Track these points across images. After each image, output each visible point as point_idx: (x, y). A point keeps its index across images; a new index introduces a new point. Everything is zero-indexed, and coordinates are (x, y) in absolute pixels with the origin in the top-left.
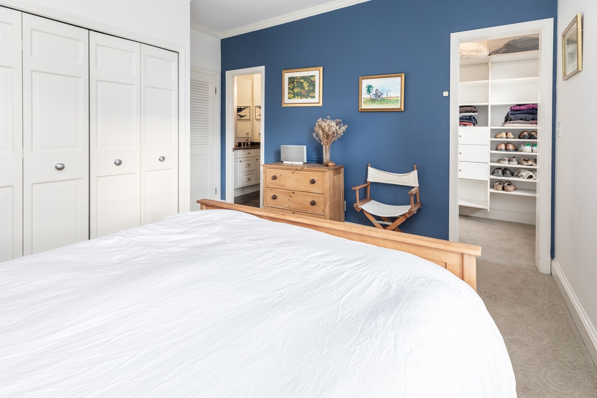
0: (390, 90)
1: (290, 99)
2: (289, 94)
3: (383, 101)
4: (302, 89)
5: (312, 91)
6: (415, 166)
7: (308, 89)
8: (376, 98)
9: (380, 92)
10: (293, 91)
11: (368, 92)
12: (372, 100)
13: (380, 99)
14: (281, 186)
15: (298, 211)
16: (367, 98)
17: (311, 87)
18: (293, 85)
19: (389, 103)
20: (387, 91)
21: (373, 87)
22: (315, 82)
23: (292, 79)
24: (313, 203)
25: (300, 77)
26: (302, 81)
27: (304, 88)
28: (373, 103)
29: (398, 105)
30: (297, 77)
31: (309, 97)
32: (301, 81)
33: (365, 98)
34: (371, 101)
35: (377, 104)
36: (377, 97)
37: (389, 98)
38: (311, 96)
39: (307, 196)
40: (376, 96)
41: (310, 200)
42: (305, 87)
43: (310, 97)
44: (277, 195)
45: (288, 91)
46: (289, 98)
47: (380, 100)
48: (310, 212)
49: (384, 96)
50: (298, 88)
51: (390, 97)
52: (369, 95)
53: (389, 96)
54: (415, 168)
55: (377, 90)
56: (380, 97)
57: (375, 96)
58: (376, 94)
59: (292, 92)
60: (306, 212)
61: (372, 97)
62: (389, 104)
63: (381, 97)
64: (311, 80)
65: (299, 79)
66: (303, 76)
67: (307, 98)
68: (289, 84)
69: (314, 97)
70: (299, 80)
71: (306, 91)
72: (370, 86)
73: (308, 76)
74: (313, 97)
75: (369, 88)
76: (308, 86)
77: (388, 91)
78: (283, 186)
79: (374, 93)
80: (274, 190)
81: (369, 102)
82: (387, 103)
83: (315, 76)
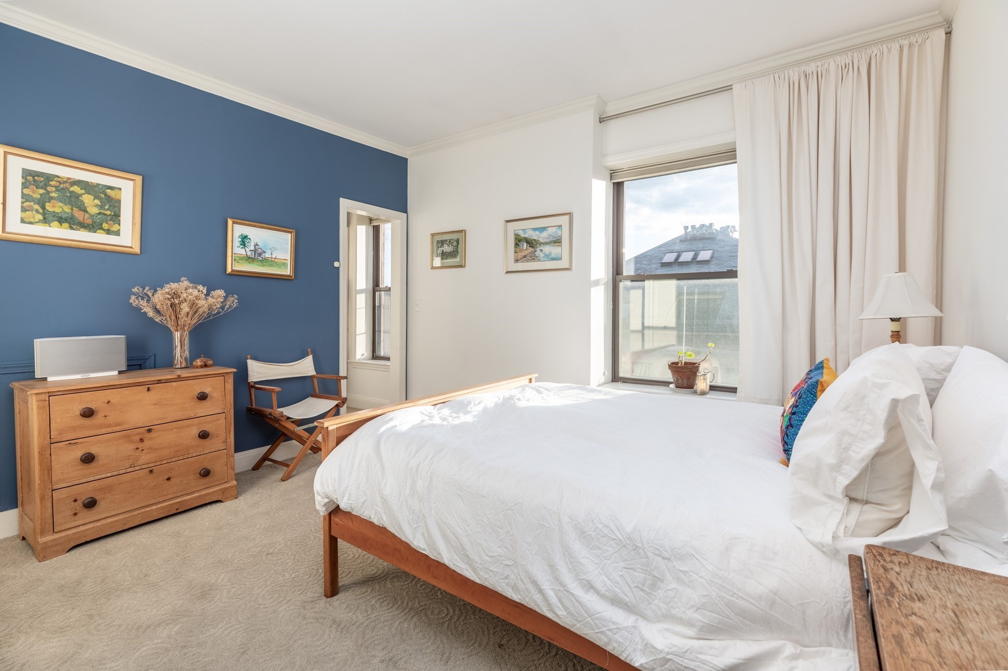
0: (275, 249)
1: (31, 223)
2: (24, 210)
3: (266, 262)
4: (74, 209)
5: (110, 220)
6: (309, 350)
7: (98, 212)
8: (255, 256)
9: (260, 248)
10: (43, 208)
11: (241, 244)
12: (249, 259)
13: (261, 259)
14: (109, 426)
15: (165, 462)
16: (240, 254)
17: (108, 209)
18: (42, 191)
19: (274, 266)
20: (271, 249)
21: (250, 239)
22: (119, 201)
23: (38, 176)
24: (204, 435)
25: (69, 179)
26: (76, 189)
27: (85, 208)
28: (250, 263)
29: (287, 271)
30: (58, 177)
31: (102, 231)
32: (72, 189)
33: (237, 254)
34: (246, 260)
35: (257, 266)
36: (257, 255)
37: (273, 260)
38: (106, 228)
39: (188, 426)
40: (255, 254)
41: (195, 431)
42: (86, 205)
43: (104, 230)
44: (94, 450)
45: (22, 203)
46: (23, 221)
47: (261, 261)
48: (195, 454)
49: (267, 255)
50: (61, 204)
51: (275, 259)
52: (243, 250)
53: (274, 257)
54: (310, 353)
55: (256, 245)
56: (261, 256)
57: (253, 254)
58: (255, 251)
59: (36, 207)
60: (186, 457)
61: (249, 253)
62: (274, 268)
63: (263, 256)
64: (109, 197)
65: (65, 182)
66: (79, 180)
67: (95, 232)
68: (24, 186)
69: (117, 233)
70: (67, 185)
71: (92, 216)
72: (246, 237)
73: (98, 185)
74: (113, 232)
75: (244, 240)
76: (97, 206)
77: (273, 249)
78: (119, 424)
79: (252, 248)
80: (82, 443)
81: (244, 261)
82: (272, 266)
83: (120, 189)
